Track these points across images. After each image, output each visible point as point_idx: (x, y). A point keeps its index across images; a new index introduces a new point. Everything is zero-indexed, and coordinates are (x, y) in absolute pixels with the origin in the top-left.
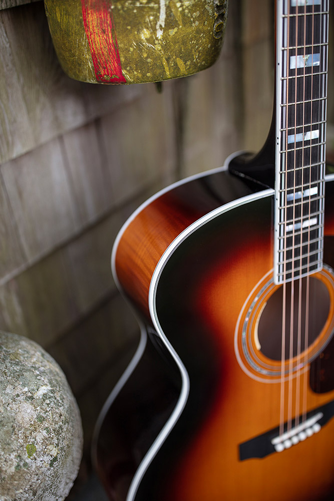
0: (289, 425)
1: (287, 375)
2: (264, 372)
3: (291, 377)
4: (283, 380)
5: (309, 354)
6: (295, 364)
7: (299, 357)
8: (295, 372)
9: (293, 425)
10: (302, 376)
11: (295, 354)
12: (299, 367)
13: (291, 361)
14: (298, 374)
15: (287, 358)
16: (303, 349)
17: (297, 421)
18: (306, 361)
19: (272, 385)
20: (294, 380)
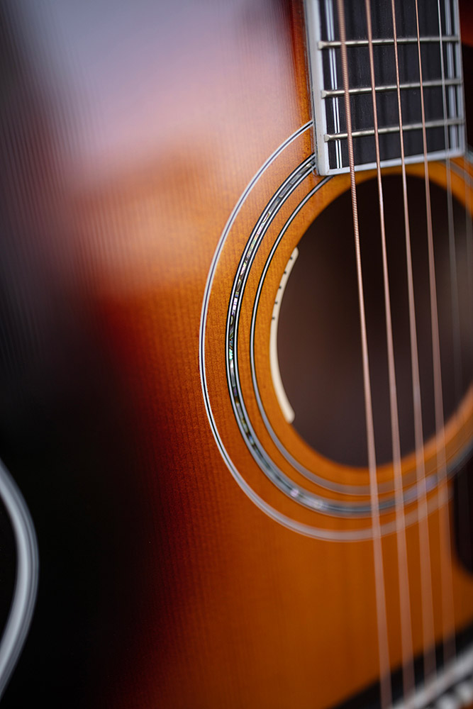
0: (408, 677)
1: (388, 514)
2: (316, 504)
3: (401, 523)
4: (376, 532)
5: (449, 447)
6: (410, 482)
7: (420, 456)
8: (411, 507)
9: (420, 677)
10: (433, 517)
11: (408, 448)
12: (423, 486)
13: (397, 468)
14: (423, 512)
15: (384, 458)
16: (429, 432)
17: (429, 663)
18: (443, 468)
19: (343, 546)
20: (412, 531)
